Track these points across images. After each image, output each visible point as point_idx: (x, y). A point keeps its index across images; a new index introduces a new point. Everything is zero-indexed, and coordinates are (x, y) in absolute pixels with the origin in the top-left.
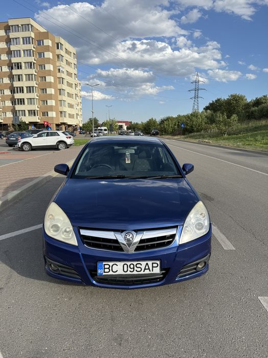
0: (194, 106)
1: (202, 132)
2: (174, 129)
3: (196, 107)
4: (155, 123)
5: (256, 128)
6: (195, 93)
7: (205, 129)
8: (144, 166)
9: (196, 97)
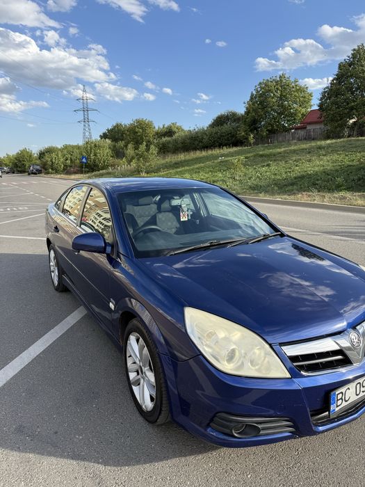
0: (84, 133)
1: (110, 169)
2: (66, 166)
3: (87, 134)
4: (30, 156)
5: (176, 163)
6: (84, 114)
7: (113, 165)
8: (169, 224)
9: (86, 120)
